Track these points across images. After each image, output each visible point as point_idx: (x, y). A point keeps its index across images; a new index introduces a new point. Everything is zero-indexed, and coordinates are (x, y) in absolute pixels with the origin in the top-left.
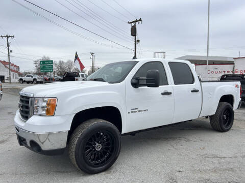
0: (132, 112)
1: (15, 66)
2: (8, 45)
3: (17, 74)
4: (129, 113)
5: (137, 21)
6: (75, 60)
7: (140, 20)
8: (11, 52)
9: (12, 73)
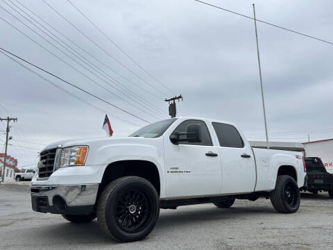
0: (172, 172)
1: (12, 159)
2: (8, 130)
3: (13, 170)
4: (168, 172)
5: (176, 98)
6: (104, 123)
7: (180, 97)
8: (10, 139)
9: (7, 168)
